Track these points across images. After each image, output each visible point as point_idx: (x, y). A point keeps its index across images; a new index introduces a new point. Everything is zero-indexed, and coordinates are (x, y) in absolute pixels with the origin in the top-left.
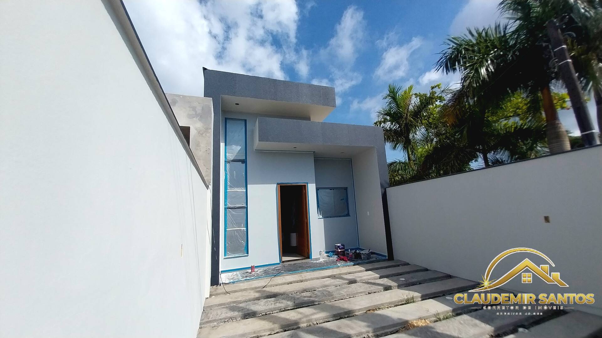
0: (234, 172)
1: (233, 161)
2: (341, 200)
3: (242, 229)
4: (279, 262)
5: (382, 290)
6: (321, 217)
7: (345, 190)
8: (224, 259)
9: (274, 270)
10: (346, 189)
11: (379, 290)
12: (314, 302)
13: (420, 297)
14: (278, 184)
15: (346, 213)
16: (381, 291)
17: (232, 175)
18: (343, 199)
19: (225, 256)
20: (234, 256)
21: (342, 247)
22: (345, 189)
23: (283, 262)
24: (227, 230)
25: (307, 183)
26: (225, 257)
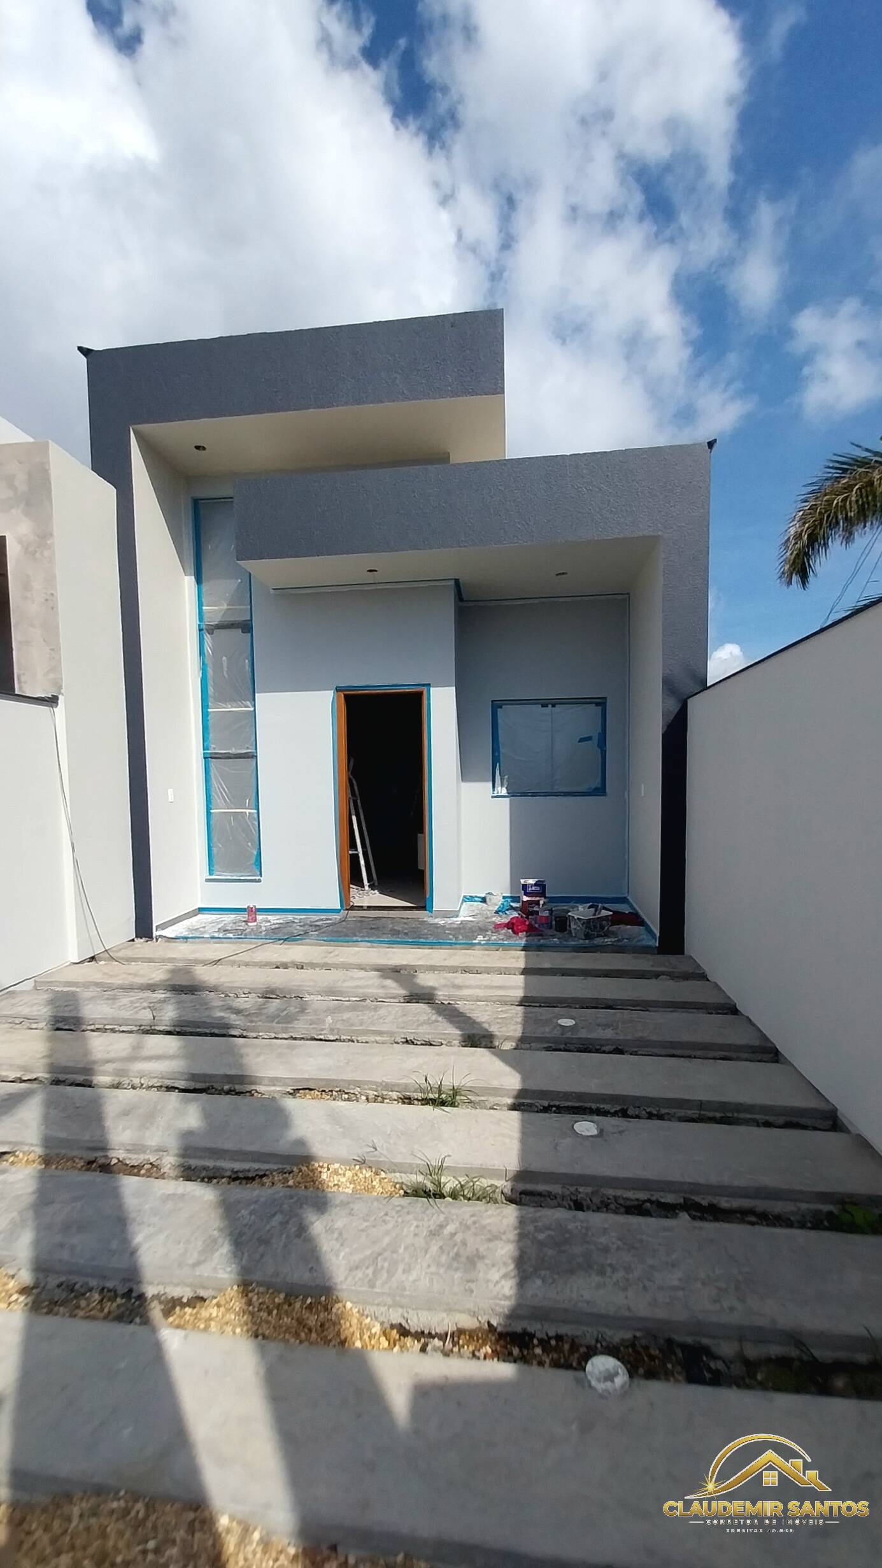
0: (224, 658)
1: (220, 627)
2: (581, 740)
3: (248, 811)
4: (339, 908)
5: (456, 1042)
6: (504, 792)
7: (599, 708)
8: (208, 880)
9: (311, 926)
10: (601, 703)
11: (443, 1037)
12: (228, 1028)
13: (515, 1093)
14: (338, 690)
15: (596, 783)
16: (449, 1044)
17: (217, 666)
18: (589, 739)
19: (210, 874)
20: (229, 878)
21: (533, 888)
22: (597, 704)
23: (353, 908)
24: (212, 811)
25: (429, 685)
26: (214, 877)
